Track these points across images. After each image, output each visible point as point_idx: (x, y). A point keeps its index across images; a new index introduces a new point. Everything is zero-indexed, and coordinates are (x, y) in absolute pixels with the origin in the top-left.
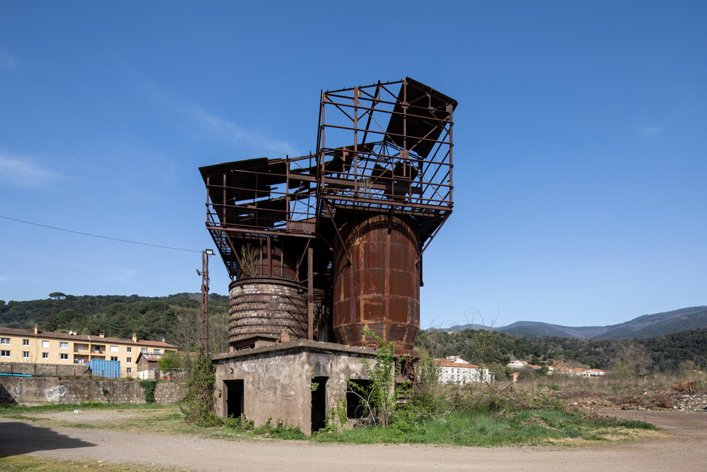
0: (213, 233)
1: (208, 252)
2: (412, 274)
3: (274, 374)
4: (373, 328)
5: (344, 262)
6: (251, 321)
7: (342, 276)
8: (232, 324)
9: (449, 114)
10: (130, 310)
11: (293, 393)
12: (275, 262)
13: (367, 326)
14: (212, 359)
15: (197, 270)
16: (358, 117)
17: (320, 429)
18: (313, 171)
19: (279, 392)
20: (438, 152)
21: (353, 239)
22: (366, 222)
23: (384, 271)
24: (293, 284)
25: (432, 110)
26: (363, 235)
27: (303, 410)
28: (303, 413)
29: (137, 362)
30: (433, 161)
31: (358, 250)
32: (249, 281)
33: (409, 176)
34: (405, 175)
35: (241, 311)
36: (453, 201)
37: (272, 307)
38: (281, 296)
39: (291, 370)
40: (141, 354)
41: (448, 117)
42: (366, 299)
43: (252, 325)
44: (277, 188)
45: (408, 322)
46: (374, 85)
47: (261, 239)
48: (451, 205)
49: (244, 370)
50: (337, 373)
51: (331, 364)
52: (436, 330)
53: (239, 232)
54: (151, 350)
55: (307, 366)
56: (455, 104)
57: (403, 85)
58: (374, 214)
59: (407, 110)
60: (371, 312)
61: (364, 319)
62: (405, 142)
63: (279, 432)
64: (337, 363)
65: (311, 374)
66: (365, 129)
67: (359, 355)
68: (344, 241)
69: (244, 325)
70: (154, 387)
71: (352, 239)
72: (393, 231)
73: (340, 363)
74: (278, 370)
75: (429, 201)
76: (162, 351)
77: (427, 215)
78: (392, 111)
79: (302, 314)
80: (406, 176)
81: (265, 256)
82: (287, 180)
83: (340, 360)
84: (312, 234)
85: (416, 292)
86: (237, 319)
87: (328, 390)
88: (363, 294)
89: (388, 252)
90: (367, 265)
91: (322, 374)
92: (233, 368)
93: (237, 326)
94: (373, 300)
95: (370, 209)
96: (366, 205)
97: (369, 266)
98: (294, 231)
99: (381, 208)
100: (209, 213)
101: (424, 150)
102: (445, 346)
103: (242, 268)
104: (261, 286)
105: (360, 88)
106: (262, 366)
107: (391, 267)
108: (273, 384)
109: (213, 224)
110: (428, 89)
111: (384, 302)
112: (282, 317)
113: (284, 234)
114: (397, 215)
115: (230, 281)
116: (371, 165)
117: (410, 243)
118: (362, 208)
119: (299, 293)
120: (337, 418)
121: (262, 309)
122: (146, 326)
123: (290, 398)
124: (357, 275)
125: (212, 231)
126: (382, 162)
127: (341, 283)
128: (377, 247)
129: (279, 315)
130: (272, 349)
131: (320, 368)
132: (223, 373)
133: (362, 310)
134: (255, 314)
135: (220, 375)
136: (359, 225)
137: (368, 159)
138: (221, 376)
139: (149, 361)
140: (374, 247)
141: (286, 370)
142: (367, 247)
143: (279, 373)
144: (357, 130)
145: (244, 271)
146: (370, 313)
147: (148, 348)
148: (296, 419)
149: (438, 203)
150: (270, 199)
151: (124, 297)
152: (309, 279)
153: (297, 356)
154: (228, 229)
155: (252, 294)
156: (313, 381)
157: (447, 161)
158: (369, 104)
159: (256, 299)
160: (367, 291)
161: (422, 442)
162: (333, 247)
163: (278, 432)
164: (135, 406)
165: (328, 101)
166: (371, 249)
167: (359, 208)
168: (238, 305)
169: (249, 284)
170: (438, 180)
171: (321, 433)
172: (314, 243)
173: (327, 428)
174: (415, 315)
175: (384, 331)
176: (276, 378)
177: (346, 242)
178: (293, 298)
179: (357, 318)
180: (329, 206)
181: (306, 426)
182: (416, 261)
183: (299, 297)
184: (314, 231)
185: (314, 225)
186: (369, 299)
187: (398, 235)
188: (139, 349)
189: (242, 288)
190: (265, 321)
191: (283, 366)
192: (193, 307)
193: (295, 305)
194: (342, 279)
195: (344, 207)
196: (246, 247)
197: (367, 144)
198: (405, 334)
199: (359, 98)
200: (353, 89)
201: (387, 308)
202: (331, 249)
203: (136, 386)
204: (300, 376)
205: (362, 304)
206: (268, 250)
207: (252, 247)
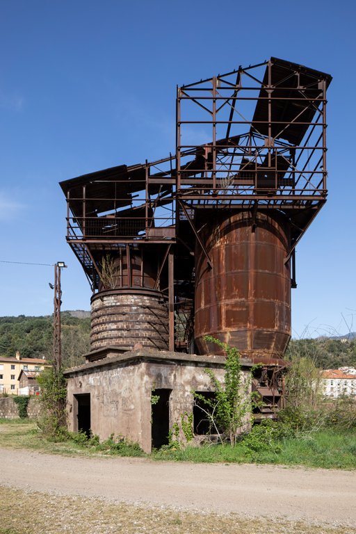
0: (73, 247)
1: (60, 265)
2: (281, 274)
3: (116, 387)
4: (236, 336)
5: (204, 267)
6: (111, 333)
7: (202, 281)
8: (93, 338)
9: (321, 91)
10: (16, 329)
11: (132, 407)
12: (135, 272)
13: (229, 334)
14: (64, 373)
15: (50, 284)
16: (217, 109)
17: (164, 446)
18: (173, 173)
19: (120, 406)
20: (312, 136)
21: (214, 242)
22: (228, 220)
23: (248, 272)
24: (153, 294)
25: (301, 90)
26: (224, 235)
27: (142, 425)
28: (142, 429)
29: (19, 379)
30: (306, 146)
31: (219, 252)
32: (109, 293)
33: (275, 166)
34: (270, 165)
35: (101, 324)
36: (327, 189)
37: (132, 318)
38: (141, 307)
39: (130, 383)
40: (22, 372)
41: (321, 95)
42: (227, 305)
43: (111, 338)
44: (138, 195)
45: (276, 328)
46: (234, 72)
47: (120, 249)
48: (324, 193)
49: (90, 383)
50: (182, 385)
51: (175, 375)
52: (328, 339)
53: (98, 244)
54: (31, 367)
55: (146, 378)
56: (328, 79)
57: (268, 67)
58: (236, 211)
59: (272, 94)
60: (234, 318)
61: (226, 327)
62: (270, 129)
63: (121, 448)
64: (181, 375)
65: (151, 386)
66: (228, 121)
67: (208, 365)
68: (204, 245)
69: (104, 338)
70: (27, 403)
71: (213, 240)
72: (258, 229)
73: (185, 374)
74: (119, 382)
75: (302, 191)
76: (42, 368)
77: (298, 207)
78: (257, 97)
79: (163, 325)
80: (272, 166)
81: (124, 267)
82: (147, 186)
83: (185, 371)
84: (173, 239)
85: (285, 294)
86: (98, 333)
87: (171, 404)
88: (225, 299)
89: (252, 252)
90: (229, 267)
91: (164, 386)
92: (82, 382)
93: (98, 340)
94: (235, 305)
95: (231, 207)
96: (228, 202)
97: (231, 269)
98: (154, 238)
99: (243, 204)
100: (69, 227)
101: (295, 135)
102: (338, 355)
103: (102, 280)
104: (120, 297)
105: (219, 77)
106: (106, 378)
107: (256, 268)
108: (115, 398)
109: (74, 238)
110: (296, 67)
111: (247, 307)
112: (142, 329)
113: (143, 242)
114: (262, 211)
115: (92, 294)
116: (238, 160)
117: (278, 241)
118: (222, 207)
119: (160, 302)
120: (182, 434)
121: (121, 321)
122: (30, 344)
123: (130, 412)
124: (218, 279)
125: (73, 244)
126: (248, 155)
127: (201, 289)
128: (239, 247)
129: (139, 327)
130: (114, 361)
131: (161, 379)
132: (73, 388)
133: (224, 316)
134: (114, 327)
135: (71, 389)
136: (220, 224)
137: (234, 154)
138: (72, 391)
139: (29, 378)
140: (236, 248)
141: (126, 383)
142: (228, 248)
143: (121, 385)
144: (216, 123)
145: (104, 282)
146: (232, 320)
147: (29, 366)
148: (135, 434)
149: (311, 193)
150: (132, 208)
151: (13, 318)
152: (169, 288)
153: (137, 367)
154: (87, 241)
155: (112, 306)
156: (154, 393)
157: (320, 145)
158: (230, 93)
159: (116, 311)
160: (229, 296)
161: (272, 462)
162: (194, 251)
163: (118, 448)
164: (9, 421)
165: (184, 96)
166: (233, 250)
167: (219, 207)
168: (98, 318)
169: (109, 295)
170: (311, 168)
171: (164, 450)
172: (174, 249)
173: (170, 445)
174: (285, 320)
175: (248, 339)
176: (118, 391)
177: (207, 245)
178: (154, 308)
179: (218, 325)
180: (186, 207)
181: (146, 442)
182: (285, 260)
183: (160, 306)
184: (174, 236)
185: (174, 230)
186: (232, 305)
187: (264, 233)
188: (21, 367)
189: (102, 301)
190: (125, 333)
191: (124, 378)
192: (74, 324)
193: (156, 315)
194: (203, 285)
195: (202, 207)
196: (105, 258)
197: (231, 138)
198: (273, 341)
199: (218, 88)
200: (212, 79)
201: (251, 314)
202: (192, 254)
203: (11, 402)
204: (139, 388)
205: (223, 311)
206: (127, 260)
207: (111, 258)
